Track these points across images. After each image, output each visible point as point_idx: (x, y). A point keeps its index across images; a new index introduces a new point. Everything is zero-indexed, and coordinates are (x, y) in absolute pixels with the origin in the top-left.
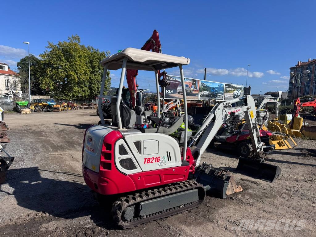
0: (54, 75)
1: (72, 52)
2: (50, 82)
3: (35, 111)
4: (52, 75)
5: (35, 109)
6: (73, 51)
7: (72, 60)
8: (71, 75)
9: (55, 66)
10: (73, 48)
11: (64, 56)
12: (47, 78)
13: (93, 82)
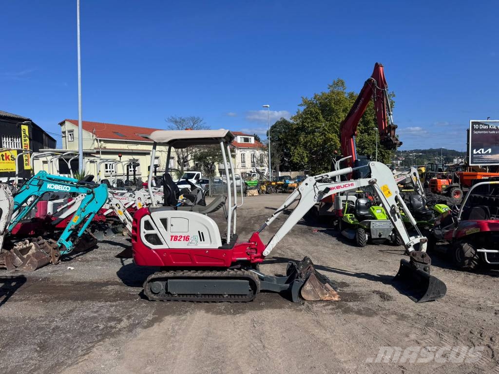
0: (309, 142)
1: (333, 106)
2: (303, 153)
3: (267, 193)
4: (306, 142)
5: (267, 189)
6: (334, 103)
7: (333, 118)
8: (331, 140)
9: (310, 129)
10: (334, 99)
11: (322, 113)
12: (300, 147)
13: (367, 146)
